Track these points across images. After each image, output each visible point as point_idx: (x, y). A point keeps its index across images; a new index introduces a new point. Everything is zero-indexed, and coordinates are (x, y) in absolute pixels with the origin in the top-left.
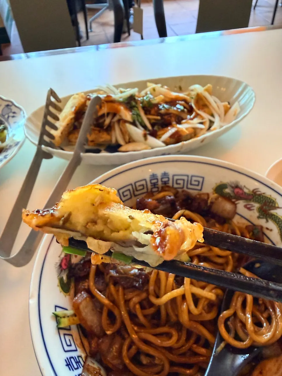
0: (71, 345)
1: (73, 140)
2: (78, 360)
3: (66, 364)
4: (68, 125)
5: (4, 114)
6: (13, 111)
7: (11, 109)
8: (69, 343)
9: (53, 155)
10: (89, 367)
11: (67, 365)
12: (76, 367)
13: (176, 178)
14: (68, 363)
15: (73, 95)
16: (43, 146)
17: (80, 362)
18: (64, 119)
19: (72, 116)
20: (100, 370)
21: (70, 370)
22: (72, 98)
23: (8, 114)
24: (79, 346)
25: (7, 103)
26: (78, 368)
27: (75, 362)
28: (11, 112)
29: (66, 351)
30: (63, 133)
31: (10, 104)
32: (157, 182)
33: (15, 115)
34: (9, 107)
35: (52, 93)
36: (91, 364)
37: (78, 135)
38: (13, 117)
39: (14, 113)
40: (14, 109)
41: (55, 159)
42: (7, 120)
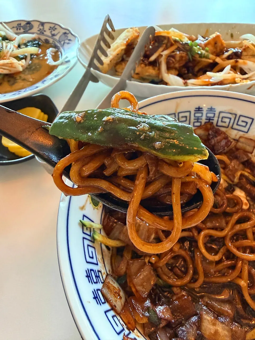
0: (92, 258)
1: (119, 70)
2: (98, 275)
3: (86, 274)
4: (118, 54)
5: (61, 41)
6: (69, 38)
7: (67, 37)
8: (91, 255)
9: (99, 79)
10: (109, 285)
11: (87, 276)
12: (95, 281)
13: (222, 115)
14: (88, 275)
15: (127, 29)
16: (92, 69)
17: (99, 277)
18: (115, 49)
19: (124, 47)
20: (119, 290)
21: (89, 282)
22: (126, 30)
23: (64, 40)
24: (100, 260)
25: (64, 31)
26: (97, 283)
27: (95, 275)
28: (67, 39)
29: (88, 262)
30: (112, 61)
31: (68, 32)
32: (202, 116)
33: (70, 42)
34: (66, 35)
35: (109, 20)
36: (111, 282)
37: (125, 66)
38: (68, 43)
39: (70, 40)
40: (70, 37)
41: (100, 84)
42: (63, 46)
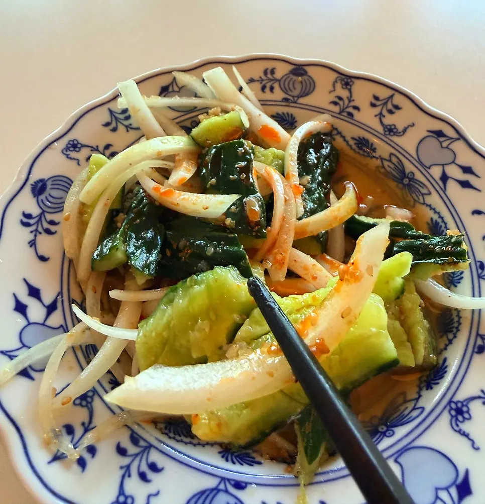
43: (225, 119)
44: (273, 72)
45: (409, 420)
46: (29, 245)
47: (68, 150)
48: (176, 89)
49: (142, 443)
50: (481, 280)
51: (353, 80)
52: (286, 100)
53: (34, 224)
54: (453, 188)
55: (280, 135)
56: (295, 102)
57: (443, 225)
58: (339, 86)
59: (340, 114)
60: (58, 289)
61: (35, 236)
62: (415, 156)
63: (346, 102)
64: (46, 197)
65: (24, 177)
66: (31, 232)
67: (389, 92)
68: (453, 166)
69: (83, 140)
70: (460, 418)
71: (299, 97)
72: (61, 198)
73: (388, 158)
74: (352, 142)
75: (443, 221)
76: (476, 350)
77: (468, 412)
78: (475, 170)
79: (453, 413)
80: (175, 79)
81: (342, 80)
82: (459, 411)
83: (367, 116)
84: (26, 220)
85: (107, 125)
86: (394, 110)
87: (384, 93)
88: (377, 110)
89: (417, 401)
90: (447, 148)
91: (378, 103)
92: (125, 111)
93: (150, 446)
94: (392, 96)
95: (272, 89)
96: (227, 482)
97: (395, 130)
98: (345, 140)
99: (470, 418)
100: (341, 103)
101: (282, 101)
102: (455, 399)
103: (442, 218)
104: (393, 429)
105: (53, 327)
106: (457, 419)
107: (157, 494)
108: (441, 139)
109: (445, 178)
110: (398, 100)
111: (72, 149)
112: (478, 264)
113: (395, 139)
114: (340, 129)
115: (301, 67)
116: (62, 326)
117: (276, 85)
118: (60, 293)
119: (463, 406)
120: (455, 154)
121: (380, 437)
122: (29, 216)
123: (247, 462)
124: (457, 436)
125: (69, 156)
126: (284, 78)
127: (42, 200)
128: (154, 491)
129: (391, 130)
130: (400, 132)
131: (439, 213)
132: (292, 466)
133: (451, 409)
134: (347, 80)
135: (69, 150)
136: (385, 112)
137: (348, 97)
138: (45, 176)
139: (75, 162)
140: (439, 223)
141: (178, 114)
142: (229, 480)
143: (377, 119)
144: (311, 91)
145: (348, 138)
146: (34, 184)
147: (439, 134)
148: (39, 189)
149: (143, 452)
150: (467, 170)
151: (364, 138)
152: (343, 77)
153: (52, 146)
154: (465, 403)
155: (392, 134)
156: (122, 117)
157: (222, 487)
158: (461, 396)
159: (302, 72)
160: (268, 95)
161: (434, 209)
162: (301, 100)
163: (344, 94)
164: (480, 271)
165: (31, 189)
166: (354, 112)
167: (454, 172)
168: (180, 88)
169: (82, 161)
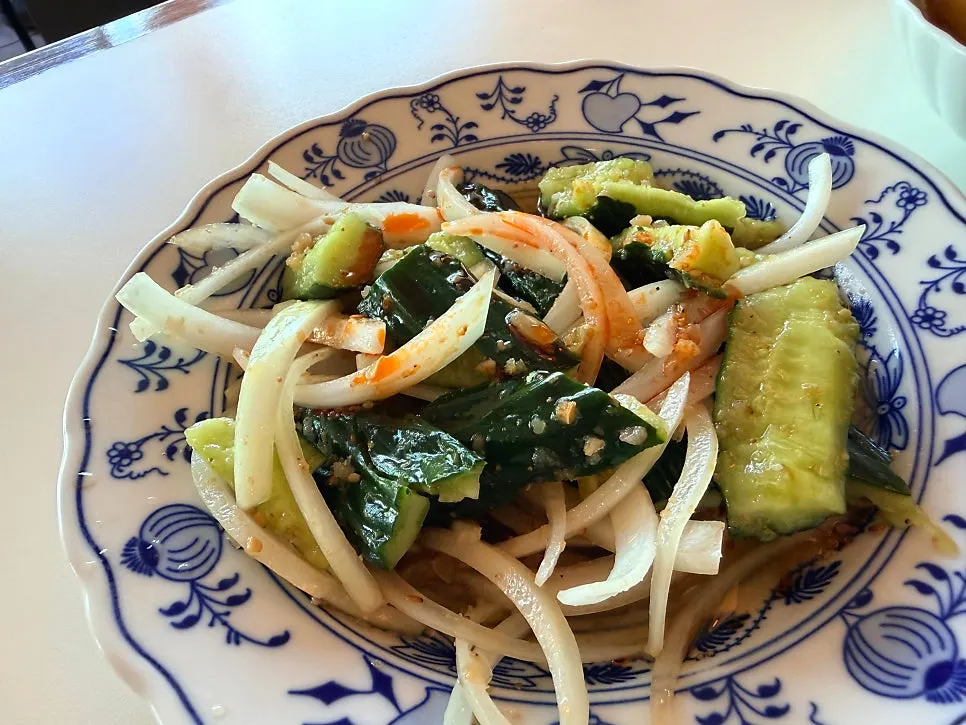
43: (343, 230)
44: (317, 151)
45: (898, 376)
46: (233, 644)
47: (122, 468)
48: (198, 264)
49: (718, 687)
50: (795, 194)
51: (435, 93)
52: (370, 176)
53: (201, 611)
54: (667, 131)
55: (421, 216)
56: (387, 171)
57: (696, 179)
58: (422, 113)
59: (456, 146)
60: (357, 656)
61: (225, 624)
62: (591, 129)
63: (450, 125)
64: (171, 560)
65: (93, 562)
66: (211, 624)
67: (494, 79)
68: (644, 109)
69: (128, 435)
70: (937, 322)
71: (385, 161)
72: (197, 540)
73: (562, 158)
74: (501, 173)
75: (692, 175)
76: (870, 257)
77: (935, 311)
78: (671, 94)
79: (926, 325)
80: (180, 250)
81: (421, 102)
82: (929, 318)
83: (492, 125)
84: (180, 616)
85: (143, 386)
86: (518, 96)
87: (488, 84)
88: (498, 111)
89: (878, 355)
90: (619, 95)
91: (491, 101)
92: (150, 347)
93: (729, 679)
94: (501, 82)
95: (337, 174)
96: (847, 610)
97: (542, 119)
98: (490, 177)
99: (945, 314)
100: (445, 131)
101: (367, 182)
102: (911, 313)
103: (688, 172)
104: (897, 395)
105: (420, 702)
106: (937, 326)
107: (815, 708)
108: (604, 90)
109: (649, 128)
110: (512, 80)
111: (125, 462)
112: (775, 182)
113: (550, 128)
114: (473, 168)
115: (350, 120)
116: (428, 690)
117: (339, 166)
118: (367, 657)
119: (924, 311)
120: (634, 95)
121: (895, 417)
122: (177, 608)
123: (828, 575)
124: (954, 337)
125: (134, 475)
126: (341, 148)
127: (169, 569)
128: (808, 710)
129: (536, 122)
130: (550, 117)
131: (679, 170)
132: (878, 520)
133: (919, 324)
134: (426, 98)
135: (124, 466)
136: (510, 107)
137: (448, 119)
138: (130, 530)
139: (154, 477)
140: (688, 182)
141: (240, 295)
142: (847, 606)
143: (508, 120)
144: (393, 143)
145: (492, 171)
146: (123, 559)
147: (595, 86)
148: (142, 557)
149: (733, 693)
150: (664, 101)
151: (512, 156)
152: (419, 97)
153: (85, 483)
154: (923, 308)
155: (542, 125)
156: (154, 358)
157: (852, 620)
158: (912, 306)
159: (358, 126)
160: (343, 186)
161: (669, 171)
162: (391, 164)
163: (440, 118)
164: (785, 187)
165: (129, 571)
166: (472, 131)
167: (651, 114)
168: (204, 257)
169: (165, 465)
